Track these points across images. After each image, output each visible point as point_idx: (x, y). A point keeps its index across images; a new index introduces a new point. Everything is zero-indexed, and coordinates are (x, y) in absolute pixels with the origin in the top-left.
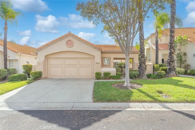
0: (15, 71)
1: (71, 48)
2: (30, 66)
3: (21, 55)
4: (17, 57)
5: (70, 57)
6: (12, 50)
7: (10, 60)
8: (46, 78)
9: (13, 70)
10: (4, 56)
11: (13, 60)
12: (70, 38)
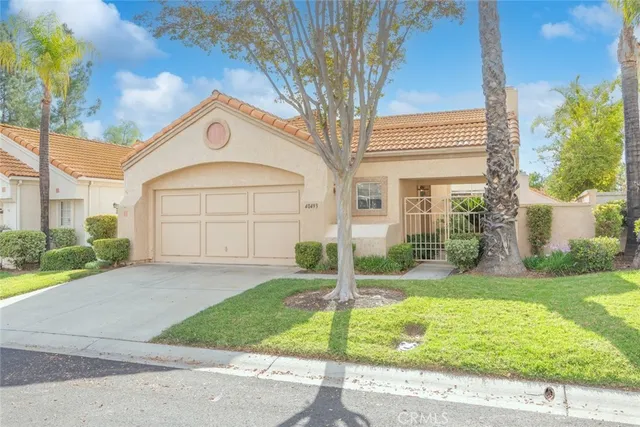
0: (70, 237)
1: (221, 151)
2: (106, 220)
3: (90, 182)
4: (78, 192)
5: (231, 185)
6: (65, 169)
7: (62, 203)
8: (147, 263)
9: (63, 233)
10: (41, 189)
11: (69, 201)
12: (217, 114)
